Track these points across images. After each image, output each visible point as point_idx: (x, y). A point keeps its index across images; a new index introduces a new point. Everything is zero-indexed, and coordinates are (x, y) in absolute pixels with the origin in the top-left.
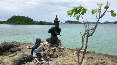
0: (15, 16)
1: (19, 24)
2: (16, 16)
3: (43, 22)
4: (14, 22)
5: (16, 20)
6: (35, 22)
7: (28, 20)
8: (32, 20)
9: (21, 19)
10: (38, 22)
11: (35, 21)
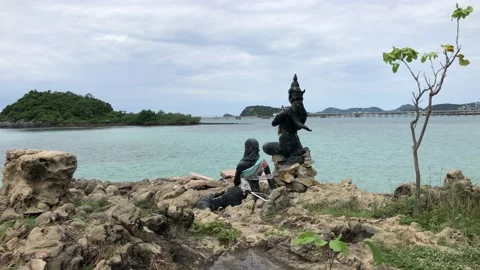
0: (36, 92)
1: (55, 125)
2: (41, 94)
3: (153, 114)
4: (32, 118)
5: (40, 109)
6: (120, 114)
7: (88, 109)
8: (108, 108)
9: (60, 105)
10: (132, 114)
11: (120, 112)
